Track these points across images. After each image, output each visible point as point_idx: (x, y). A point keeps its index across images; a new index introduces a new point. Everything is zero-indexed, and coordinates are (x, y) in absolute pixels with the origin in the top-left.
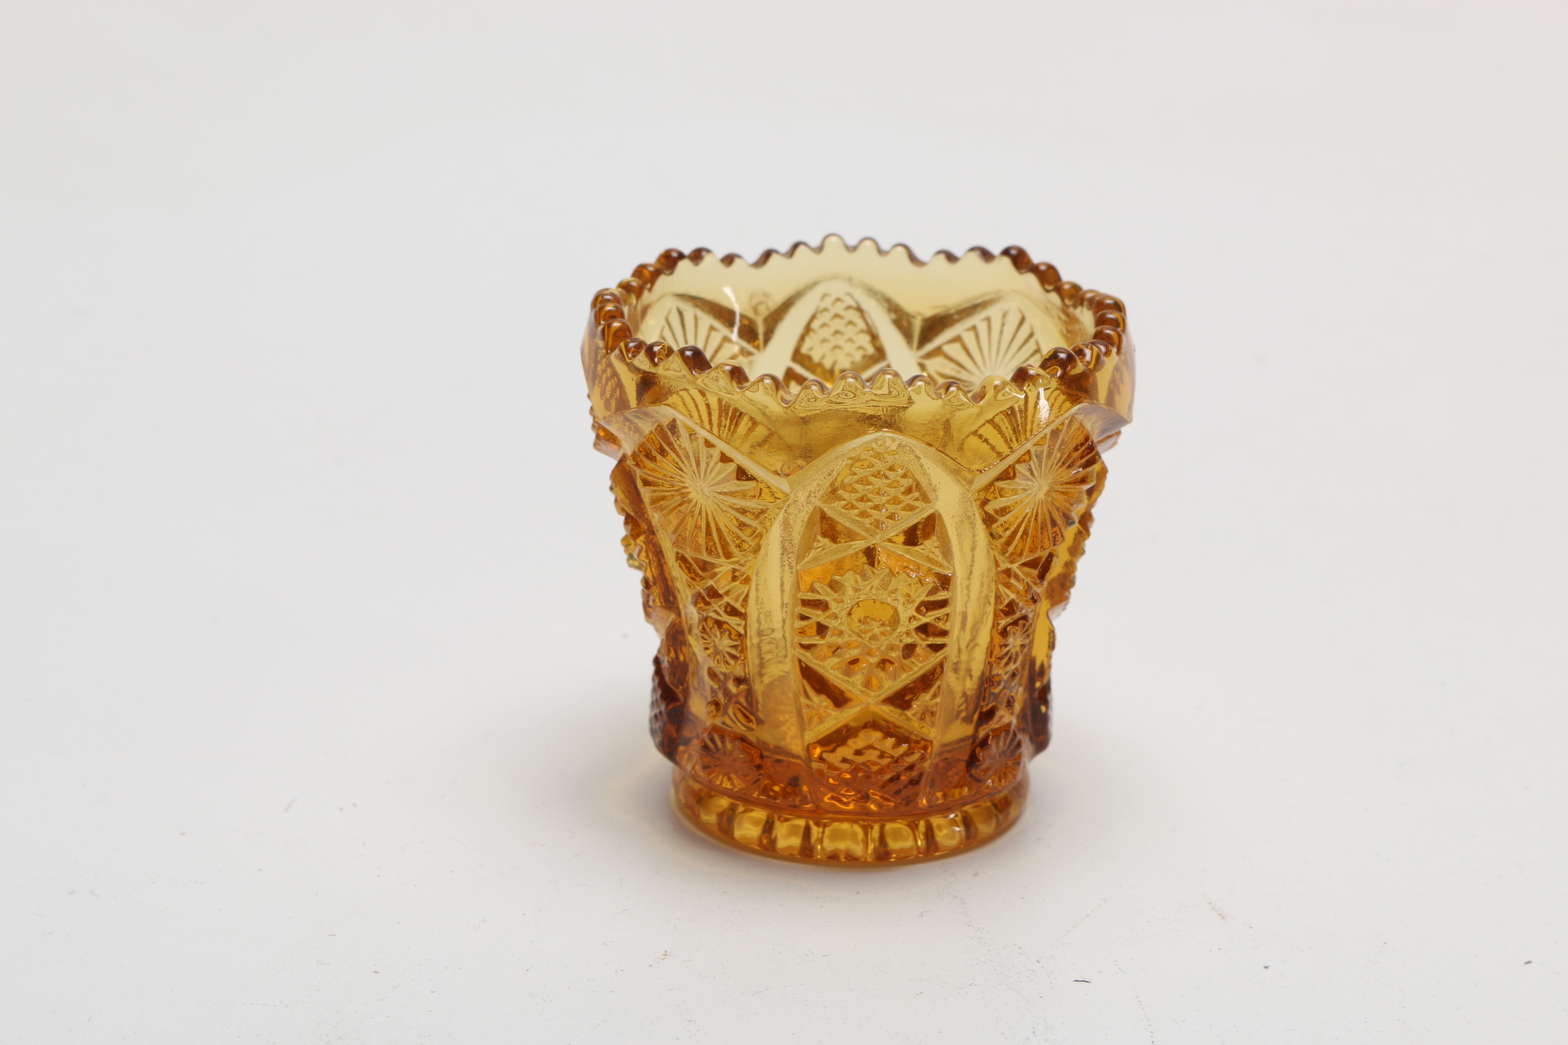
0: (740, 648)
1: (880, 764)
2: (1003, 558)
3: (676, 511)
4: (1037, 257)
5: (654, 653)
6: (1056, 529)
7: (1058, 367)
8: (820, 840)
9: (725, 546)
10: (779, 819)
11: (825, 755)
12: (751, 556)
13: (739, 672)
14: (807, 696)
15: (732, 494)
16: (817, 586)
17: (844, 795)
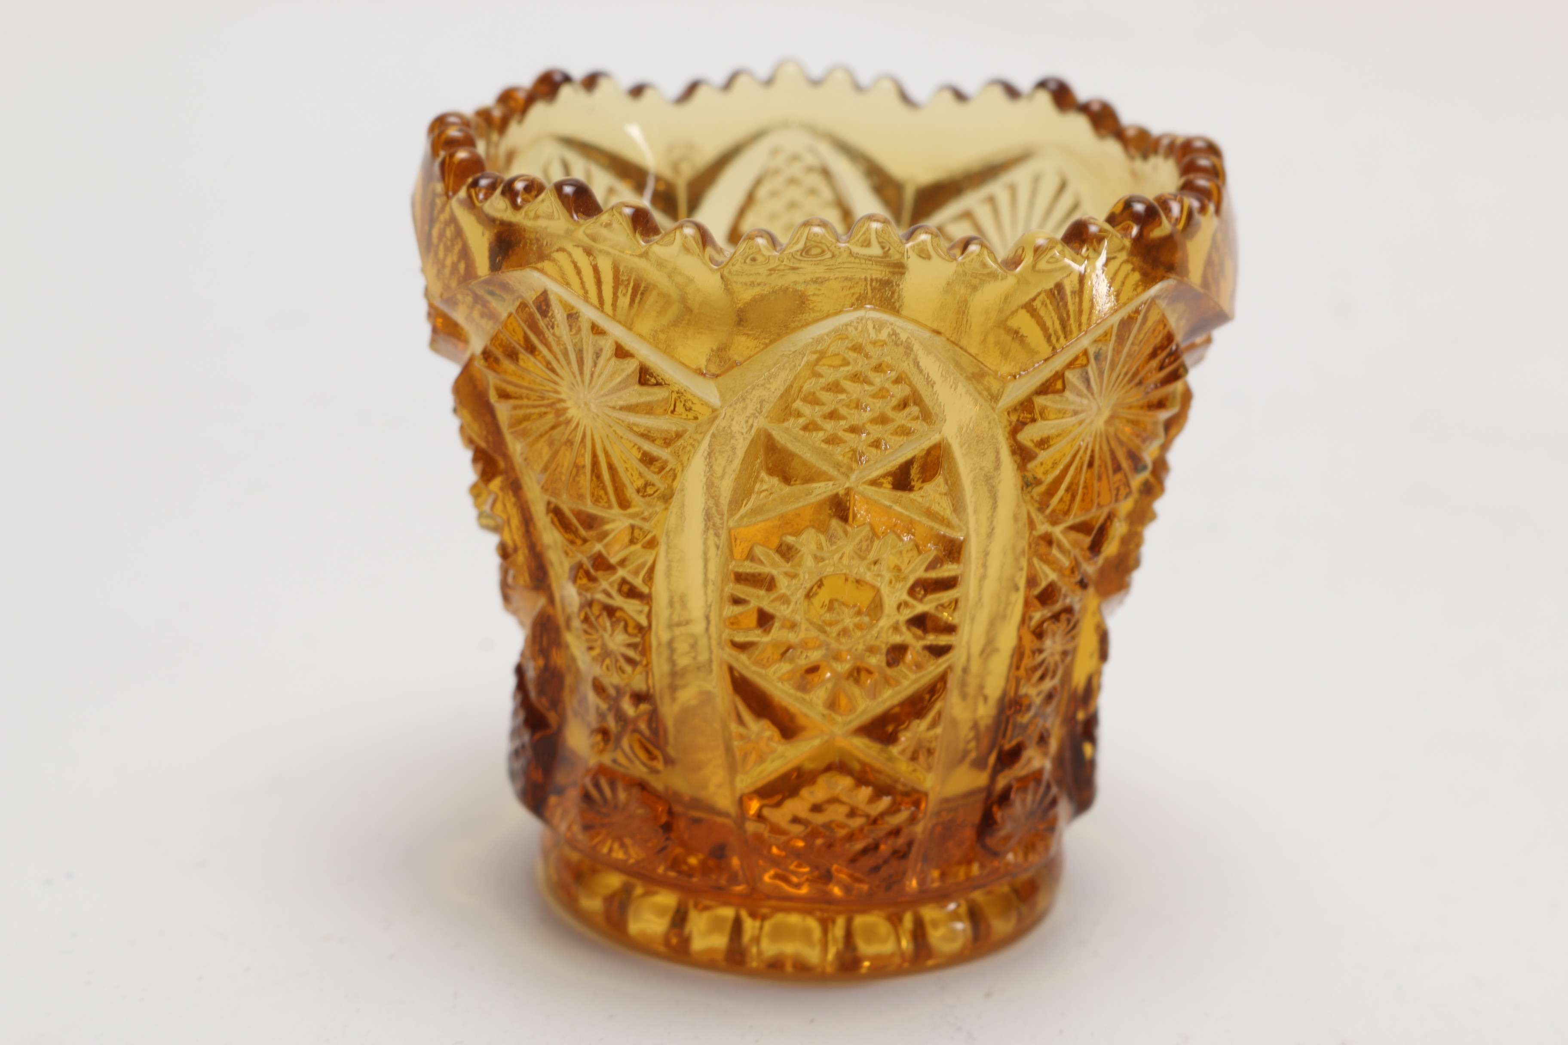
0: (640, 648)
1: (848, 826)
2: (1041, 517)
3: (547, 436)
4: (1083, 92)
5: (513, 658)
6: (1119, 476)
7: (1131, 223)
8: (757, 940)
9: (619, 490)
10: (696, 906)
11: (766, 812)
12: (659, 506)
13: (638, 683)
14: (741, 721)
15: (630, 409)
16: (759, 551)
17: (794, 873)
